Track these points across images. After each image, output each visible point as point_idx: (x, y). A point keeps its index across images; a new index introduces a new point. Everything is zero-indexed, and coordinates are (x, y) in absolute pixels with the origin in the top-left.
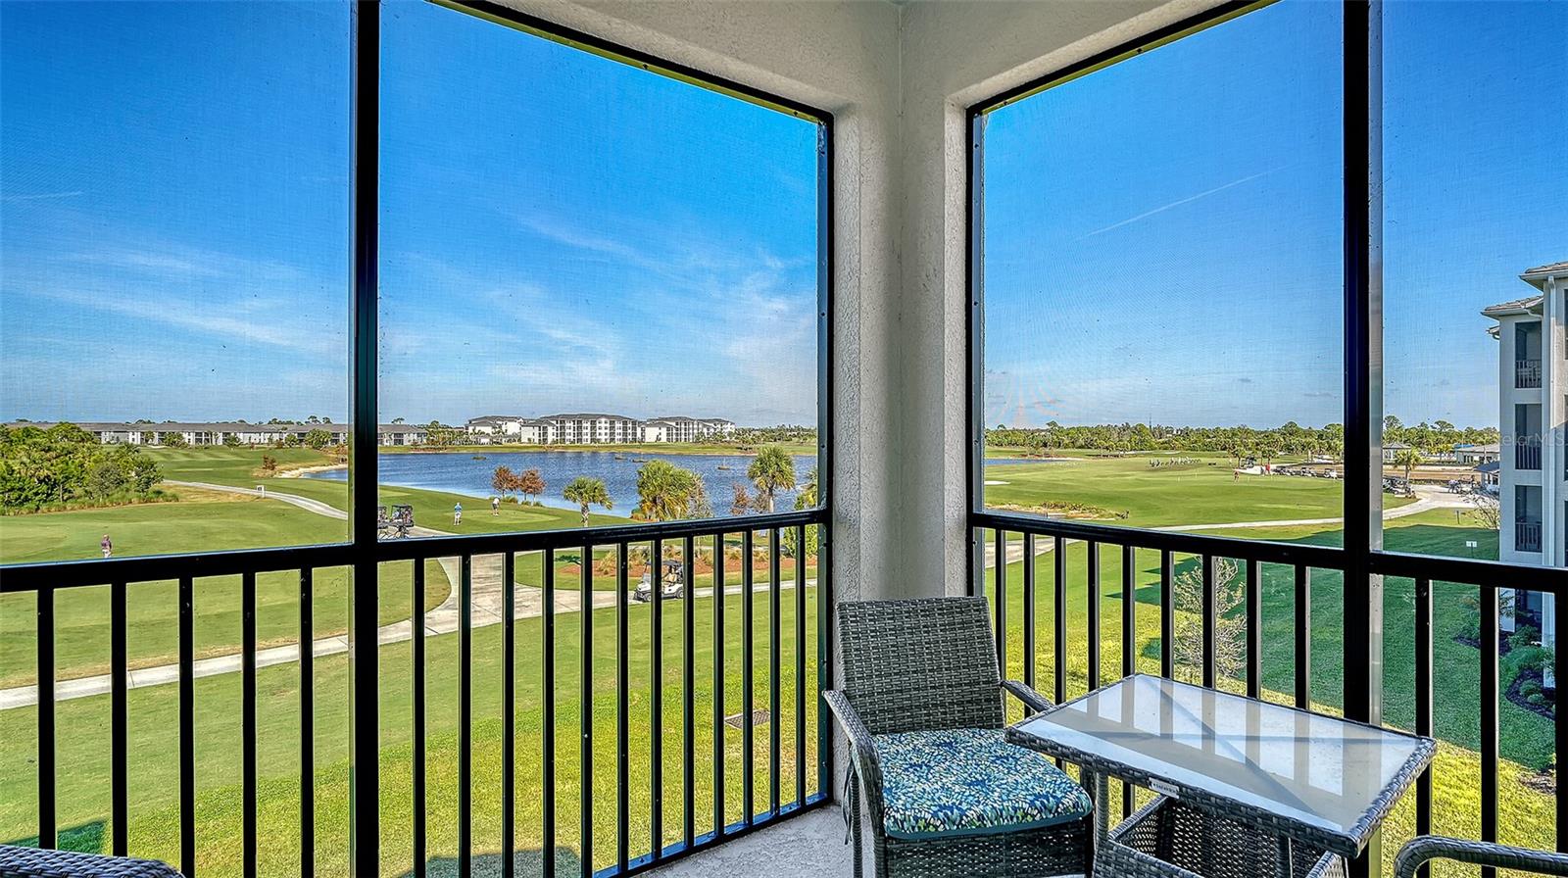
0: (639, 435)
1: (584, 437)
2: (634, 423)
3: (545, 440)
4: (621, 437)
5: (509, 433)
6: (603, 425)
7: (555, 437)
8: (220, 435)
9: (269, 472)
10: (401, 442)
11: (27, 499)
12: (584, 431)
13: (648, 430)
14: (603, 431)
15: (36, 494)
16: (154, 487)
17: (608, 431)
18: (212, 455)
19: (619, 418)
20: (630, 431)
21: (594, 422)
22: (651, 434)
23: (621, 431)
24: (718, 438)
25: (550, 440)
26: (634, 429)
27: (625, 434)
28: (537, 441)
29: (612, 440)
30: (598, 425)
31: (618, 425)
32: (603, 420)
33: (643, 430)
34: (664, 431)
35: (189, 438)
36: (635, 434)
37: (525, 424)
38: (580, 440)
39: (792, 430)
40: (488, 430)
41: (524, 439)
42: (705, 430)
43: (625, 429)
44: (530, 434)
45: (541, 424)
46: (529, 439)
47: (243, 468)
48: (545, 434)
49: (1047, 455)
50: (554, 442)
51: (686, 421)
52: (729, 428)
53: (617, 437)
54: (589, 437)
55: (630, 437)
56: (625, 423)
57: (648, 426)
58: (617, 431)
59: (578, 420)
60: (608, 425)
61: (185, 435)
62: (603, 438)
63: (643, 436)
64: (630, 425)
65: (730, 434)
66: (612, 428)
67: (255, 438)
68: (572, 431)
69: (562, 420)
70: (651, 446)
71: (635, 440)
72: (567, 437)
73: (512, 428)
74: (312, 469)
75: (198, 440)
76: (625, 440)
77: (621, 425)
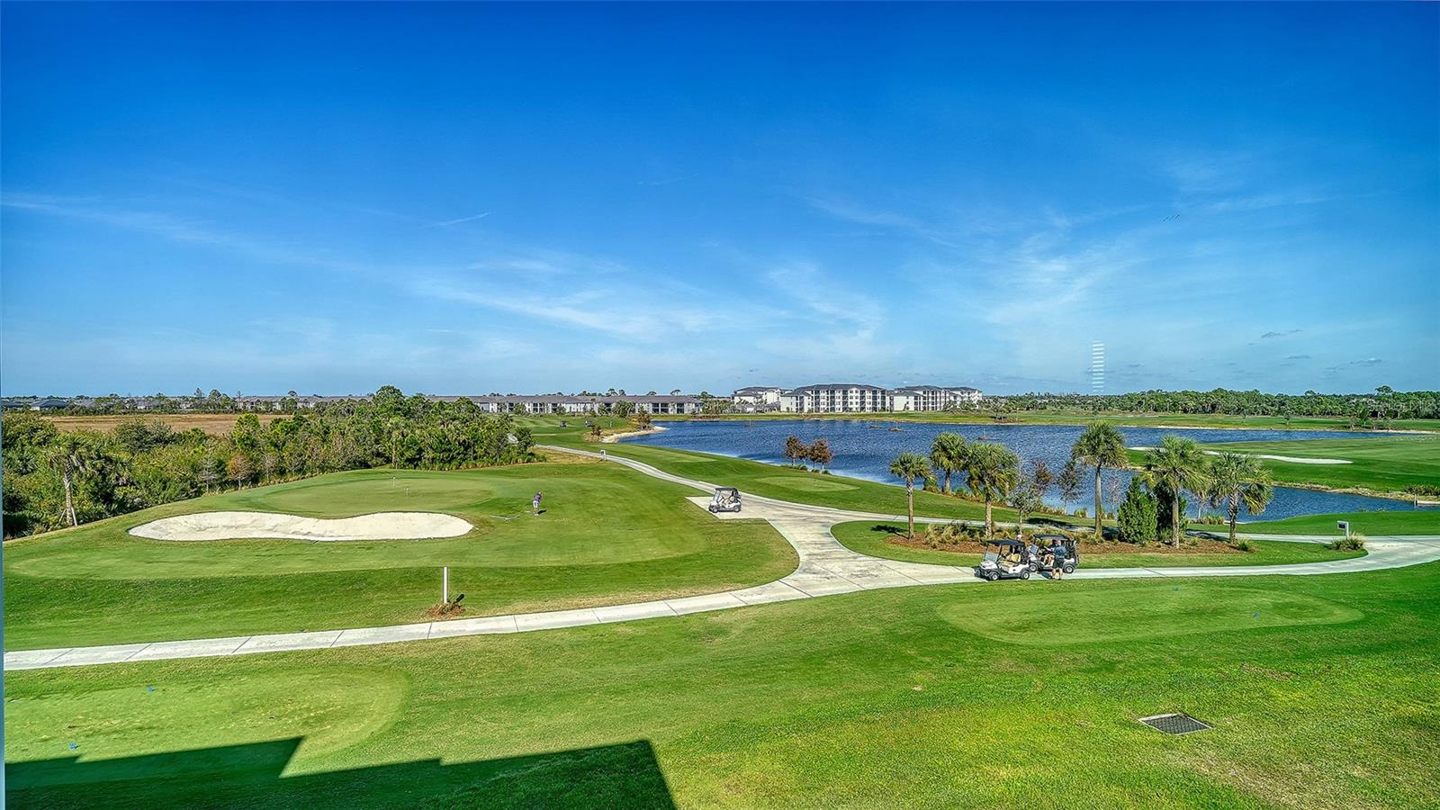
0: (888, 405)
1: (837, 406)
2: (883, 392)
3: (802, 409)
4: (871, 406)
5: (769, 402)
6: (854, 394)
7: (810, 406)
8: (550, 405)
9: (596, 437)
10: (682, 411)
11: (453, 458)
12: (837, 400)
13: (895, 398)
14: (854, 400)
15: (458, 454)
16: (529, 450)
17: (859, 400)
18: (549, 423)
19: (869, 388)
20: (879, 400)
21: (845, 392)
22: (900, 403)
23: (871, 400)
24: (967, 407)
25: (806, 410)
26: (884, 398)
27: (875, 403)
28: (794, 410)
29: (863, 409)
30: (849, 395)
31: (868, 394)
32: (854, 389)
33: (891, 399)
34: (912, 399)
35: (529, 407)
36: (884, 403)
37: (782, 394)
38: (833, 409)
39: (1042, 398)
40: (750, 399)
41: (783, 409)
42: (952, 398)
43: (875, 398)
44: (788, 404)
45: (798, 393)
46: (788, 408)
47: (576, 433)
48: (802, 403)
49: (1381, 427)
50: (810, 411)
51: (934, 390)
52: (976, 397)
53: (867, 406)
54: (841, 406)
55: (879, 406)
56: (875, 392)
57: (897, 395)
58: (867, 400)
59: (832, 389)
60: (859, 395)
61: (527, 405)
62: (854, 406)
63: (892, 405)
64: (879, 395)
65: (979, 402)
66: (862, 397)
67: (574, 407)
68: (825, 400)
69: (817, 390)
70: (900, 415)
71: (884, 409)
72: (822, 406)
73: (771, 398)
74: (623, 435)
75: (535, 410)
76: (875, 409)
77: (871, 394)
